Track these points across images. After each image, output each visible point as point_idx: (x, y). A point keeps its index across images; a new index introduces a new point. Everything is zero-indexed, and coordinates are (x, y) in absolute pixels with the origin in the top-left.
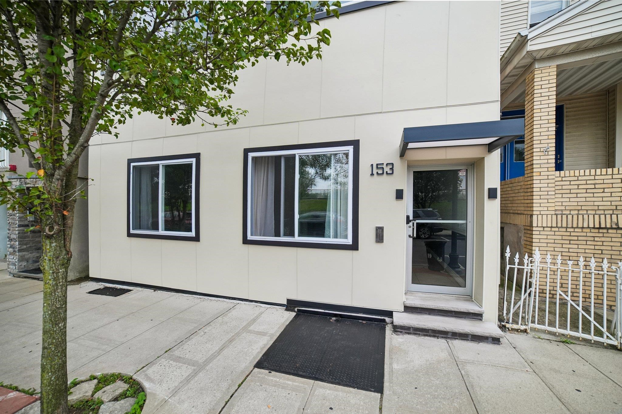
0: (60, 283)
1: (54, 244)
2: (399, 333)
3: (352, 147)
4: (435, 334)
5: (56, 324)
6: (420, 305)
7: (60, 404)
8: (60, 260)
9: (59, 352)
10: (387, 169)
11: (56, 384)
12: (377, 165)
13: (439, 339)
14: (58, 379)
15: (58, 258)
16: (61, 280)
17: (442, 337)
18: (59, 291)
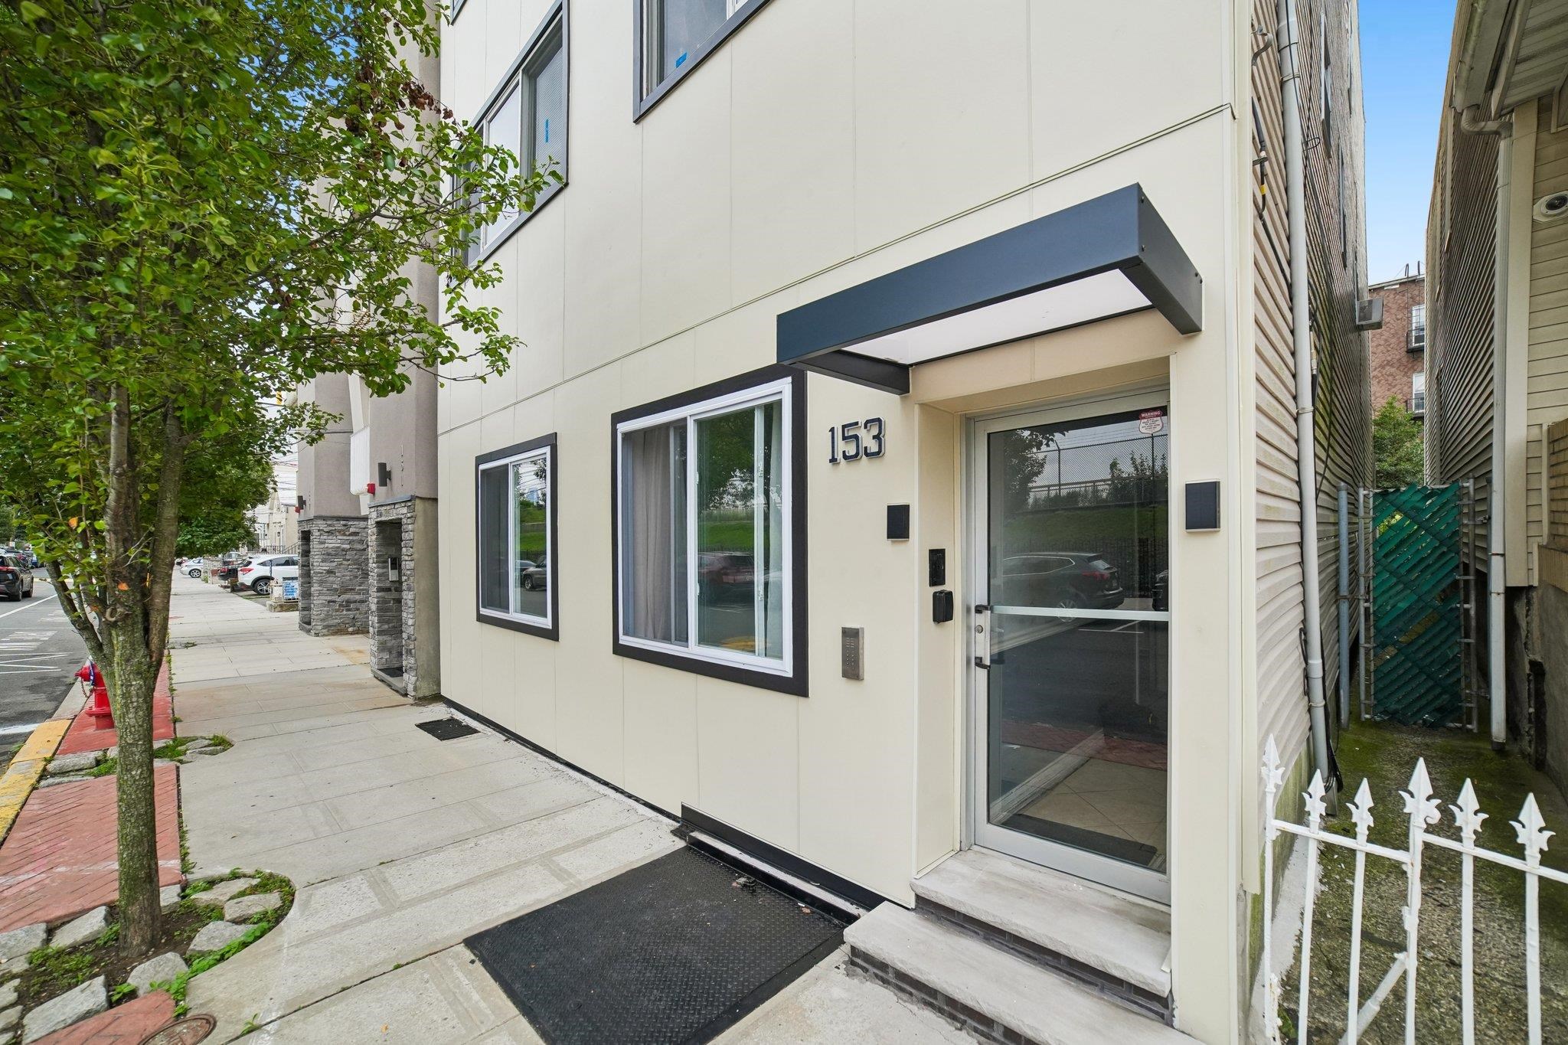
0: (132, 702)
1: (121, 638)
2: (859, 971)
3: (789, 379)
4: (954, 1012)
5: (127, 770)
6: (952, 900)
7: (137, 899)
8: (132, 666)
9: (132, 816)
10: (868, 441)
11: (130, 867)
12: (844, 427)
13: (963, 1033)
14: (132, 859)
15: (128, 660)
16: (134, 699)
17: (976, 1030)
18: (131, 716)
